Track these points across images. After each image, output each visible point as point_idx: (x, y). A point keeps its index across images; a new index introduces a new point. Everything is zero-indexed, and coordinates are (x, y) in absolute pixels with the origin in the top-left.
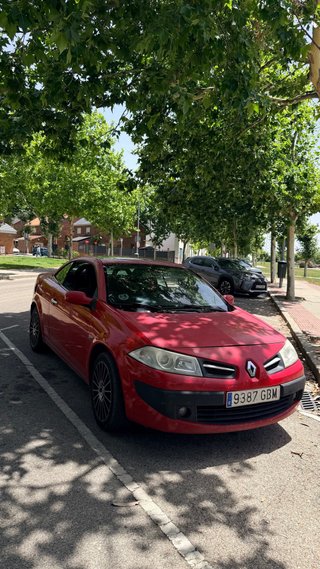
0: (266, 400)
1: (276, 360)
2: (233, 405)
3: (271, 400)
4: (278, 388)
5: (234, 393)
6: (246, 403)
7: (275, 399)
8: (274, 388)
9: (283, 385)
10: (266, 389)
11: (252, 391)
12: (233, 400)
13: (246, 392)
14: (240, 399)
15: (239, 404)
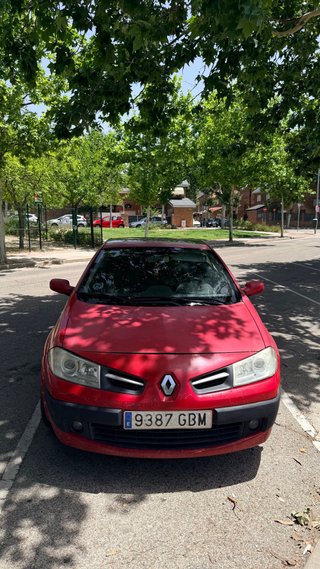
0: (187, 426)
1: (224, 375)
2: (134, 427)
3: (196, 426)
4: (209, 414)
5: (134, 413)
6: (154, 427)
7: (202, 426)
8: (202, 413)
9: (218, 410)
10: (186, 413)
11: (163, 413)
12: (134, 422)
13: (154, 414)
14: (144, 420)
15: (143, 427)
